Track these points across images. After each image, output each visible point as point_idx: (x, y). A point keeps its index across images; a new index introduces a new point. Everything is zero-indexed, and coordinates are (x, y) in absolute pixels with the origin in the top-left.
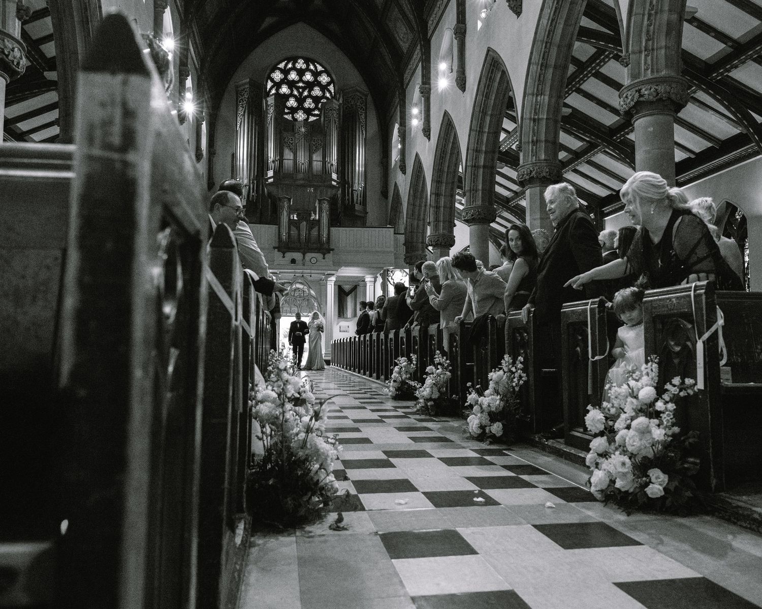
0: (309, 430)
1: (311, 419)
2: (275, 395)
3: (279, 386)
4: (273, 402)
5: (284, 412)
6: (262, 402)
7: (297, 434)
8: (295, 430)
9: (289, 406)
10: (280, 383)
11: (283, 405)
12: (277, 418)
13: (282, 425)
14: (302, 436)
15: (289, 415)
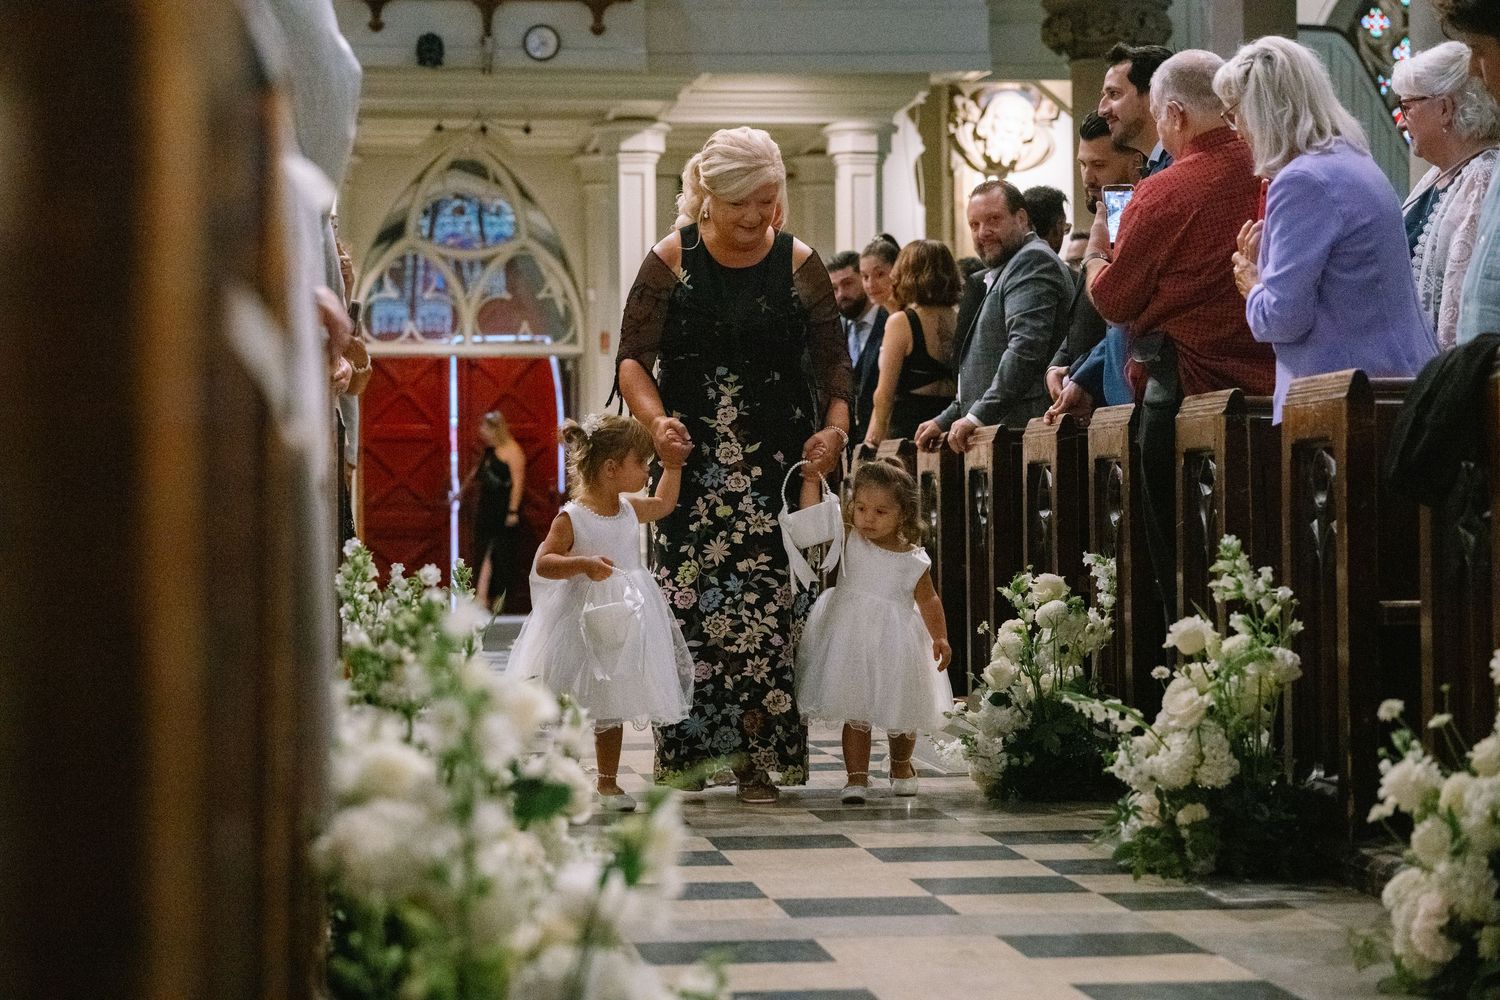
0: (593, 931)
1: (603, 881)
2: (418, 766)
3: (447, 722)
4: (420, 796)
5: (469, 850)
6: (355, 799)
7: (533, 955)
8: (523, 937)
9: (493, 816)
10: (454, 707)
11: (463, 812)
12: (438, 873)
13: (461, 907)
14: (559, 960)
15: (492, 861)
